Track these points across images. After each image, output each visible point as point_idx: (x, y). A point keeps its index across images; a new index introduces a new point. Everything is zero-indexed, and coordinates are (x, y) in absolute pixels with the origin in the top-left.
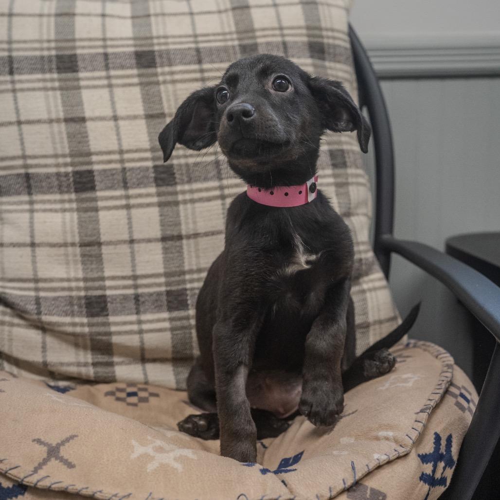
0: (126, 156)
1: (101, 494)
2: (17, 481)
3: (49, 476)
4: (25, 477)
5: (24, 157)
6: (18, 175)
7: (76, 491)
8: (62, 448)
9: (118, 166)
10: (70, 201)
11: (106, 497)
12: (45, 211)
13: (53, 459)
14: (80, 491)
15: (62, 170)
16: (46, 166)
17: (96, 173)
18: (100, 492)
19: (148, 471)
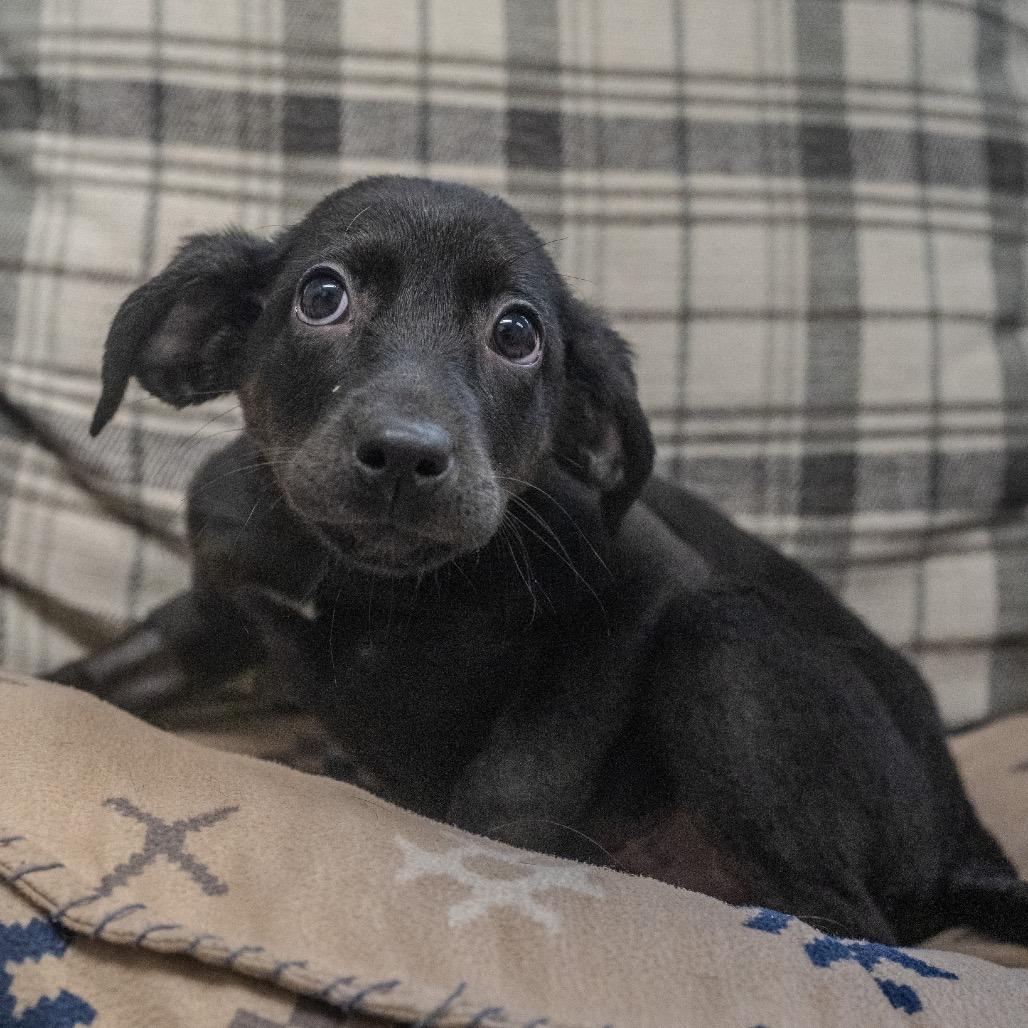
0: (438, 71)
1: (302, 972)
2: (44, 911)
3: (142, 907)
4: (73, 904)
5: (157, 36)
6: (134, 85)
7: (225, 955)
8: (190, 836)
9: (410, 95)
10: (266, 175)
11: (318, 981)
12: (192, 191)
13: (161, 859)
14: (235, 955)
15: (257, 86)
16: (213, 68)
17: (347, 108)
18: (302, 965)
19: (451, 923)
